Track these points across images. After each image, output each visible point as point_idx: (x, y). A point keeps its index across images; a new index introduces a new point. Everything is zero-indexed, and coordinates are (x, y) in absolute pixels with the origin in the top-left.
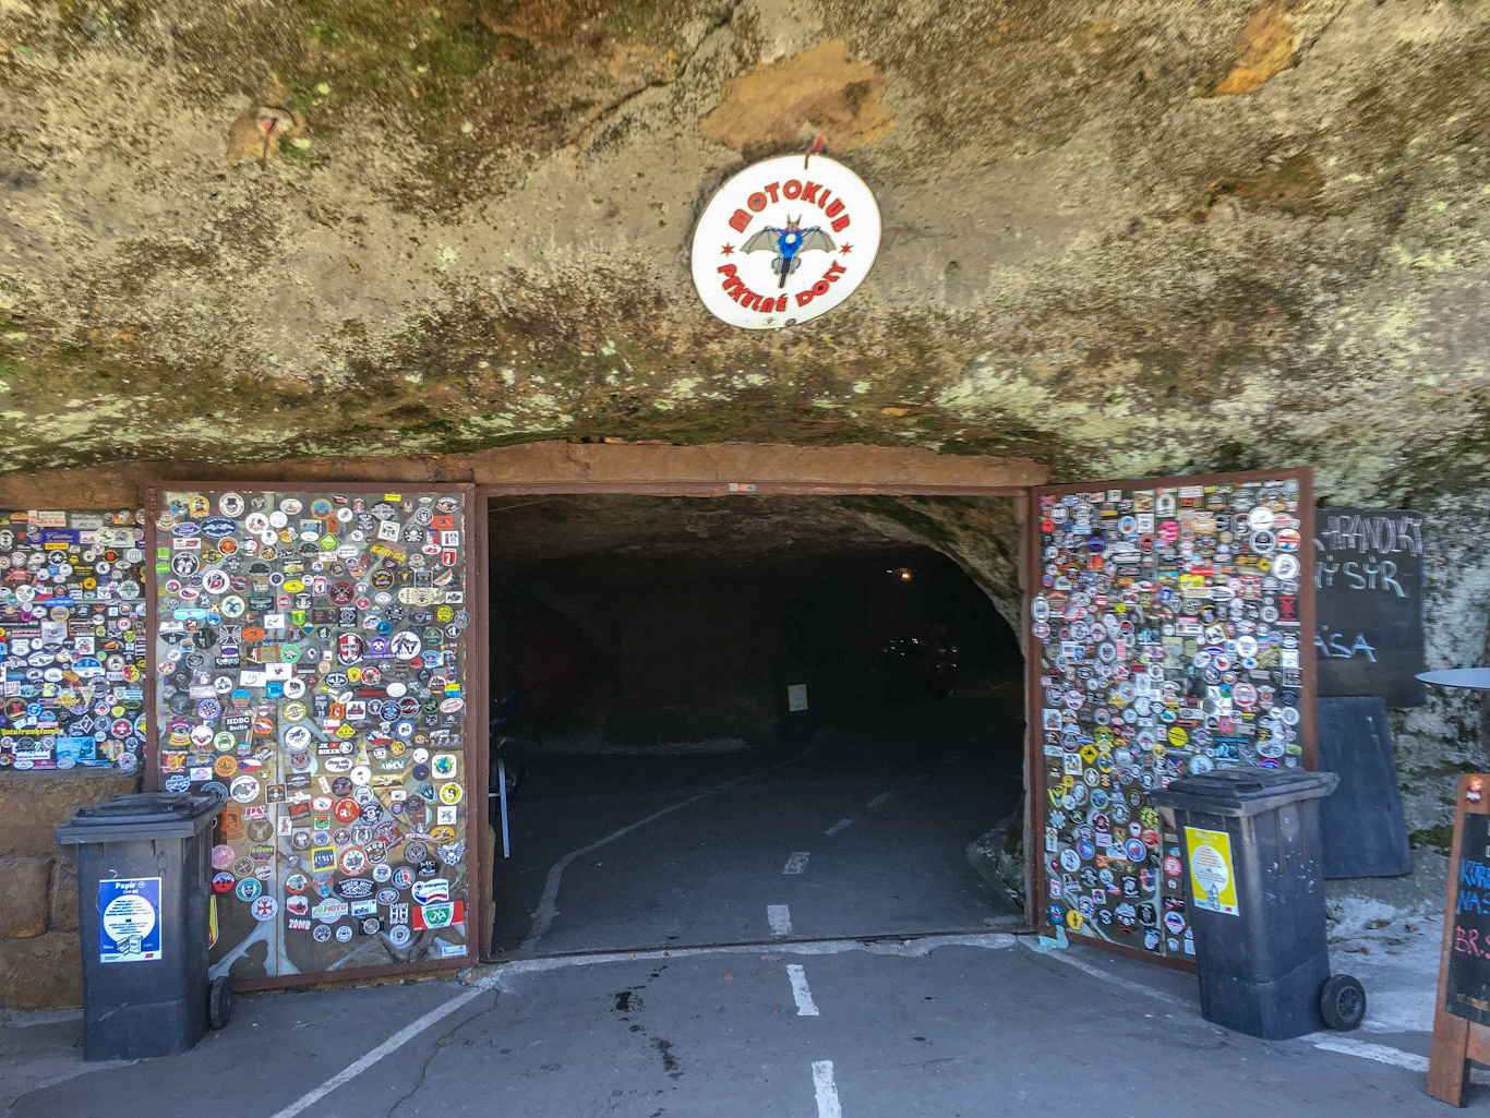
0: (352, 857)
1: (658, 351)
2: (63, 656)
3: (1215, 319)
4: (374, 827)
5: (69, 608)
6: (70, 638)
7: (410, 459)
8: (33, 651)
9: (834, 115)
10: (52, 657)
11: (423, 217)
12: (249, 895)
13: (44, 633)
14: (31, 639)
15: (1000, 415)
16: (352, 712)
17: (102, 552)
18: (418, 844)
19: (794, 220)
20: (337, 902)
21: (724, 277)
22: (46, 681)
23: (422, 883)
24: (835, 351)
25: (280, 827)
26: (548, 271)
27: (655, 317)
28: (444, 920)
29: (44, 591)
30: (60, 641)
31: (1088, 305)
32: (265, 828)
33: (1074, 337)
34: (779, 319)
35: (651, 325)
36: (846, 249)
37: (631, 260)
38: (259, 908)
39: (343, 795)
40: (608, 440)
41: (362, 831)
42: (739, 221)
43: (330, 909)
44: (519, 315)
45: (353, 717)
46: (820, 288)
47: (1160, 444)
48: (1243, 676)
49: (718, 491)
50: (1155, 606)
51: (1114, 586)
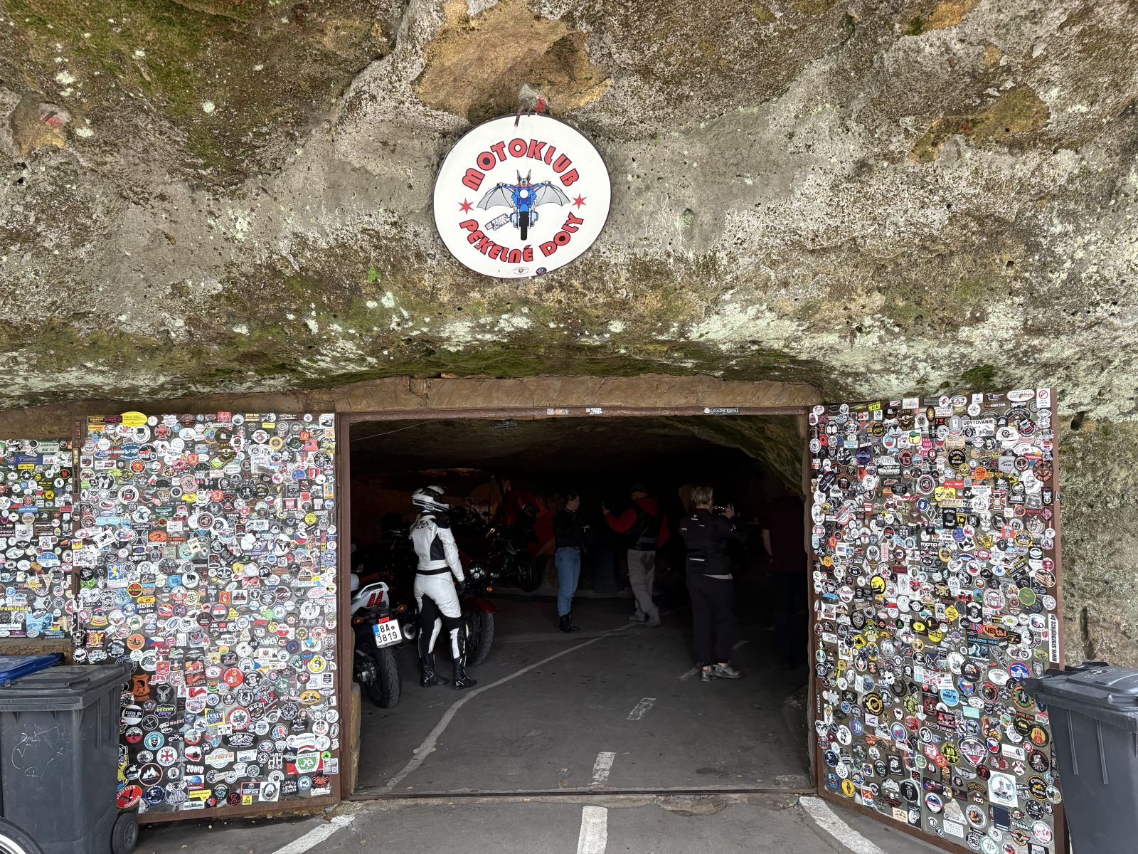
0: (237, 714)
2: (31, 551)
3: (952, 253)
4: (255, 691)
5: (35, 514)
6: (36, 537)
7: (284, 394)
8: (9, 547)
9: (550, 77)
10: (23, 552)
11: (215, 193)
12: (154, 746)
13: (17, 533)
14: (8, 538)
15: (755, 347)
16: (236, 598)
17: (58, 470)
18: (291, 704)
19: (524, 176)
20: (225, 752)
21: (466, 232)
22: (18, 570)
23: (294, 736)
24: (585, 295)
25: (180, 691)
26: (324, 234)
27: (418, 271)
28: (312, 766)
29: (17, 501)
30: (28, 539)
31: (825, 244)
32: (167, 691)
33: (815, 275)
34: (530, 269)
35: (415, 277)
36: (579, 201)
37: (389, 221)
38: (163, 756)
39: (230, 666)
40: (443, 375)
41: (245, 694)
42: (472, 180)
43: (220, 757)
44: (310, 273)
45: (237, 602)
46: (562, 239)
47: (914, 368)
48: (991, 580)
49: (537, 415)
50: (914, 513)
51: (878, 495)
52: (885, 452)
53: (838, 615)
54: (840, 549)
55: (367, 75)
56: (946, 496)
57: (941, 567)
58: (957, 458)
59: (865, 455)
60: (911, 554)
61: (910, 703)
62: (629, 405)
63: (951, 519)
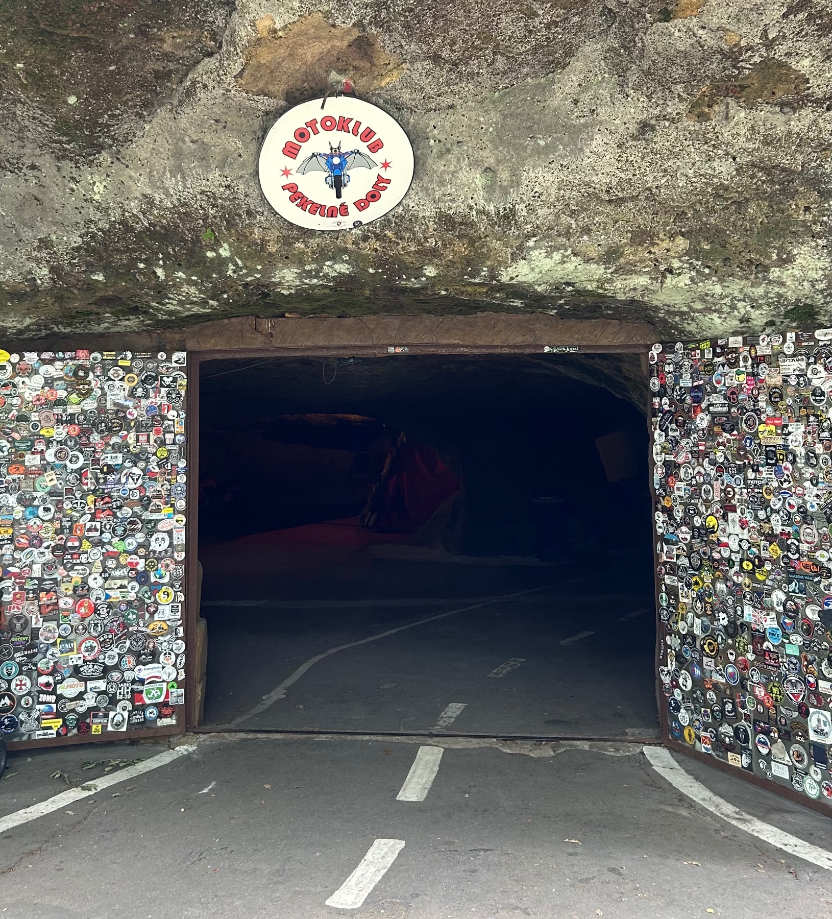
0: (88, 645)
1: (258, 251)
3: (747, 200)
4: (105, 622)
7: (139, 333)
9: (355, 63)
11: (77, 162)
12: (9, 675)
15: (570, 289)
16: (89, 530)
18: (139, 635)
19: (335, 146)
20: (75, 681)
21: (288, 194)
23: (141, 667)
24: (398, 244)
25: (34, 621)
26: (168, 194)
27: (250, 225)
28: (159, 697)
31: (620, 195)
32: (22, 621)
33: (616, 222)
34: (347, 222)
35: (247, 231)
36: (386, 165)
37: (223, 184)
38: (17, 685)
39: (83, 597)
40: (287, 315)
41: (96, 625)
42: (291, 151)
43: (71, 686)
44: (158, 228)
45: (91, 534)
46: (373, 196)
47: (733, 307)
48: (807, 517)
49: (378, 353)
50: (741, 452)
51: (710, 434)
52: (715, 391)
53: (678, 557)
54: (678, 489)
55: (200, 68)
56: (767, 433)
57: (765, 504)
58: (775, 396)
59: (698, 393)
60: (740, 494)
61: (742, 644)
62: (466, 343)
63: (772, 456)
